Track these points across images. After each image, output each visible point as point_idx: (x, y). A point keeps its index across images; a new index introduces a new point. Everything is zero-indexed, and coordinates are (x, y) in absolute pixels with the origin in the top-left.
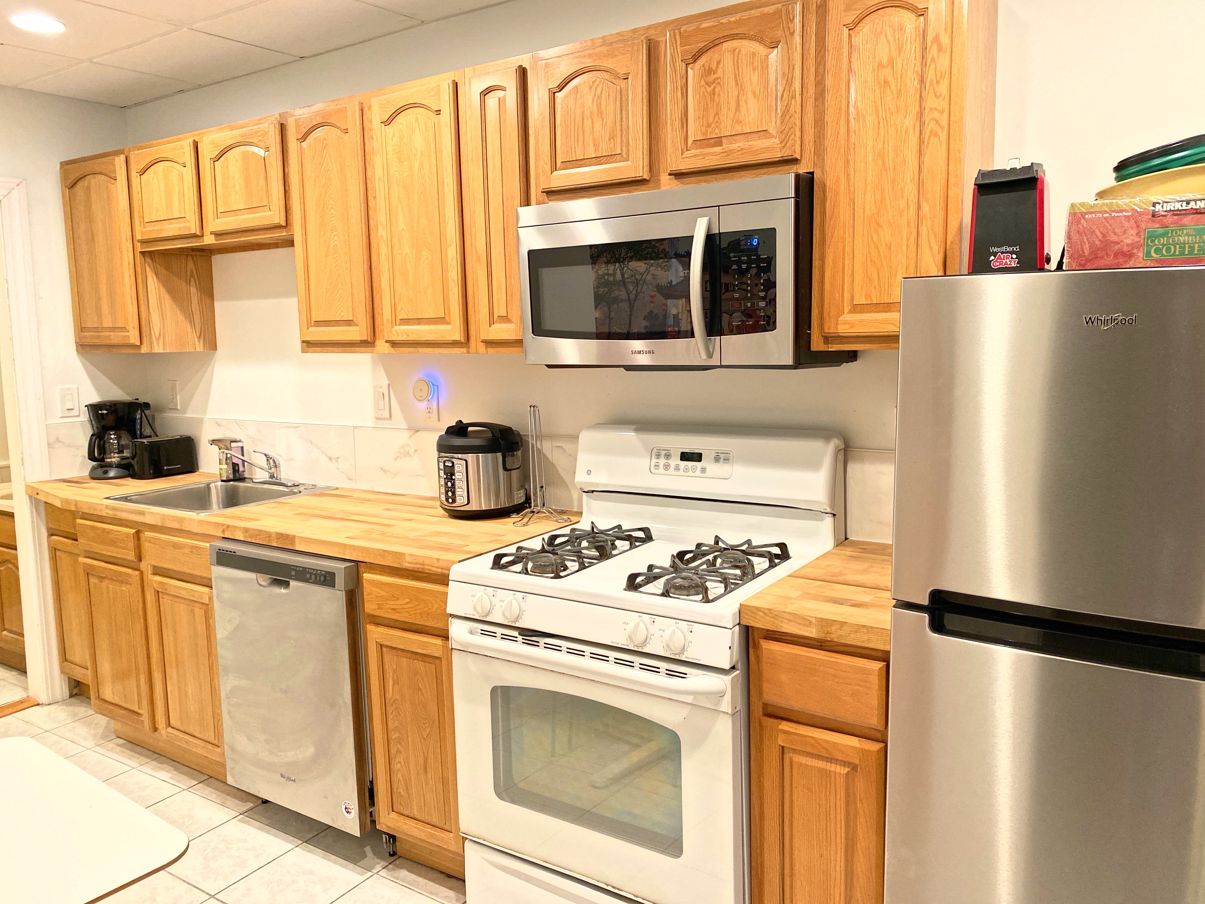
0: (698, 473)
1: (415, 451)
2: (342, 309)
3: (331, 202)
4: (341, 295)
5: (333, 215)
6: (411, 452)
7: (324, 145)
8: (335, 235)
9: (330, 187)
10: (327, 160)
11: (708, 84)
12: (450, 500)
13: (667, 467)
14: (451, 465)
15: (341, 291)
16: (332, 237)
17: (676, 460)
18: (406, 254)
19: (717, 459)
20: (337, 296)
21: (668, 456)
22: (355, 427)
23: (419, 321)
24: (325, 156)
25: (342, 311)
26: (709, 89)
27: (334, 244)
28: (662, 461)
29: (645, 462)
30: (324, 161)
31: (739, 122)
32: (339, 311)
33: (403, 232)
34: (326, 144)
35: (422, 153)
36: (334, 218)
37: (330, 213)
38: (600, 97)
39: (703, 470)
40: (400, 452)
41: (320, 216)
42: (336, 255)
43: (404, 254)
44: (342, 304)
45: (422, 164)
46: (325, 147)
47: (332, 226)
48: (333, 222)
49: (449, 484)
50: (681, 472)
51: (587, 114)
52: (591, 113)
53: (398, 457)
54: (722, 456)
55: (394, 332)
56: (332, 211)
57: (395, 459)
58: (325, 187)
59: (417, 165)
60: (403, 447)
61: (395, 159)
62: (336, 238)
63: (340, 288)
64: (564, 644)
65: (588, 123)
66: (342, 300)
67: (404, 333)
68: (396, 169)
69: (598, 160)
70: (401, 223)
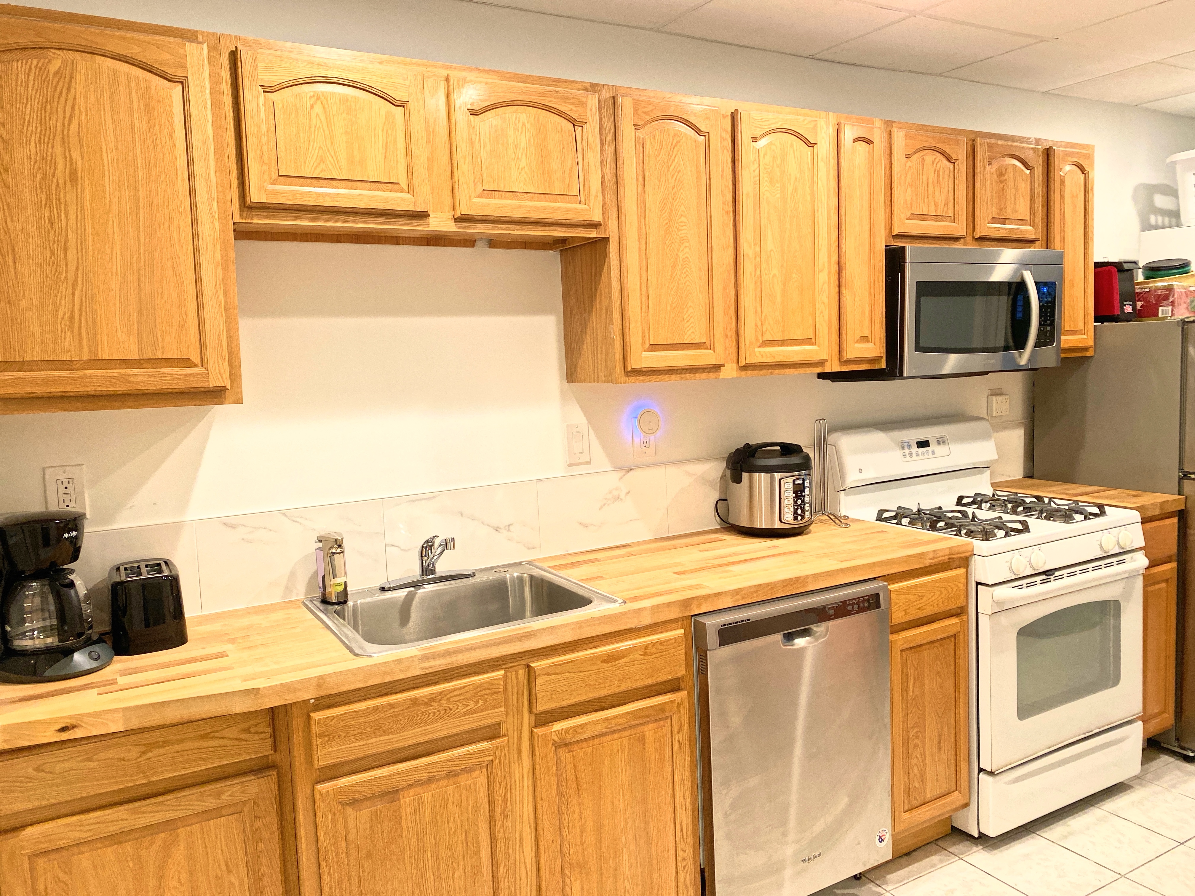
0: (931, 455)
1: (628, 493)
2: (692, 330)
3: (682, 208)
4: (692, 315)
5: (683, 224)
6: (622, 496)
7: (675, 142)
8: (686, 247)
9: (682, 191)
10: (679, 159)
11: (1001, 182)
12: (799, 518)
13: (911, 454)
14: (801, 482)
15: (691, 310)
16: (681, 249)
17: (915, 449)
18: (775, 275)
19: (939, 443)
20: (685, 316)
21: (909, 447)
22: (539, 481)
23: (783, 342)
24: (676, 155)
25: (693, 332)
26: (1002, 186)
27: (684, 257)
28: (907, 451)
29: (899, 453)
30: (674, 160)
31: (1016, 211)
32: (689, 333)
33: (772, 252)
34: (678, 142)
35: (796, 179)
36: (684, 227)
37: (680, 221)
39: (933, 452)
40: (606, 499)
41: (665, 222)
42: (686, 269)
43: (771, 276)
44: (692, 325)
45: (795, 189)
46: (676, 145)
47: (682, 236)
48: (683, 232)
49: (799, 502)
50: (921, 457)
51: (930, 181)
52: (933, 181)
53: (604, 505)
54: (940, 440)
55: (758, 354)
56: (683, 219)
57: (601, 508)
58: (674, 190)
59: (790, 189)
60: (610, 492)
61: (766, 179)
62: (687, 250)
63: (690, 306)
65: (931, 189)
66: (692, 319)
67: (768, 355)
68: (766, 188)
69: (936, 218)
70: (770, 244)
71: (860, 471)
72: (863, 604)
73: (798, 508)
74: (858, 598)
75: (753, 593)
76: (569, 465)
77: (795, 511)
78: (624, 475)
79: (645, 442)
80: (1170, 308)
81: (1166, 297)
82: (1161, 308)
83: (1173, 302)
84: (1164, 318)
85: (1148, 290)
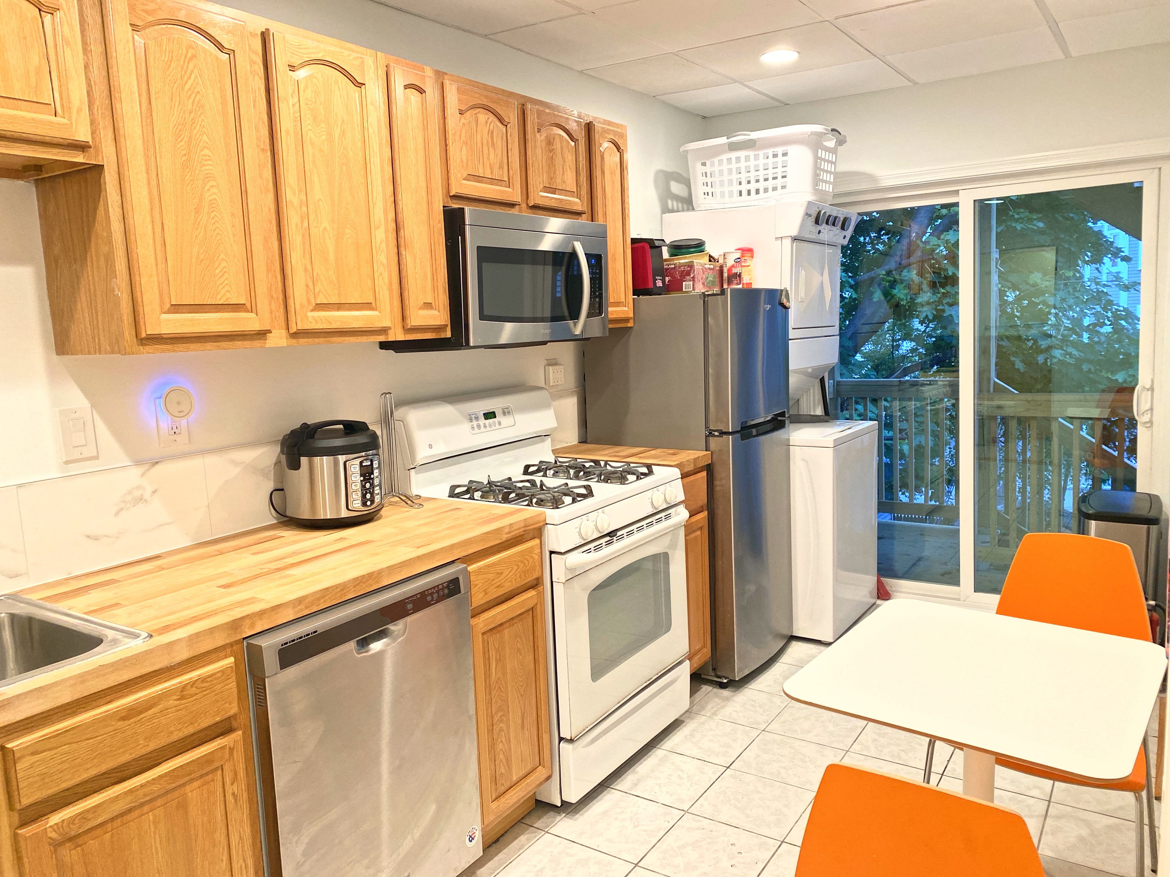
0: (497, 426)
1: (154, 492)
2: (227, 288)
3: (205, 138)
4: (225, 269)
5: (207, 158)
6: (147, 495)
7: (189, 55)
8: (212, 186)
9: (202, 117)
10: (196, 77)
11: (551, 151)
12: (369, 503)
13: (479, 426)
14: (369, 463)
15: (224, 264)
16: (207, 188)
17: (482, 421)
18: (325, 229)
19: (504, 414)
20: (217, 271)
21: (477, 418)
22: (19, 486)
23: (339, 306)
24: (192, 71)
25: (228, 291)
26: (551, 155)
27: (211, 198)
28: (475, 423)
29: (467, 426)
30: (189, 78)
31: (564, 182)
32: (223, 292)
33: (320, 203)
34: (194, 56)
35: (343, 121)
36: (210, 162)
37: (202, 153)
38: (492, 132)
39: (500, 423)
40: (123, 502)
41: (183, 152)
42: (215, 213)
43: (321, 229)
44: (226, 282)
45: (343, 132)
46: (191, 59)
47: (207, 172)
48: (207, 167)
49: (368, 485)
50: (488, 429)
51: (485, 142)
52: (488, 142)
53: (122, 509)
54: (506, 410)
55: (311, 320)
56: (206, 152)
57: (117, 514)
58: (192, 115)
59: (337, 132)
60: (130, 492)
61: (309, 116)
62: (214, 190)
63: (222, 259)
64: (624, 531)
65: (486, 151)
66: (226, 275)
67: (324, 321)
68: (309, 127)
69: (493, 181)
70: (317, 192)
71: (430, 446)
72: (443, 591)
73: (366, 493)
74: (438, 586)
75: (319, 599)
76: (67, 463)
77: (364, 496)
78: (148, 470)
79: (174, 428)
80: (691, 283)
81: (688, 274)
82: (684, 283)
83: (693, 277)
84: (686, 292)
85: (673, 266)
